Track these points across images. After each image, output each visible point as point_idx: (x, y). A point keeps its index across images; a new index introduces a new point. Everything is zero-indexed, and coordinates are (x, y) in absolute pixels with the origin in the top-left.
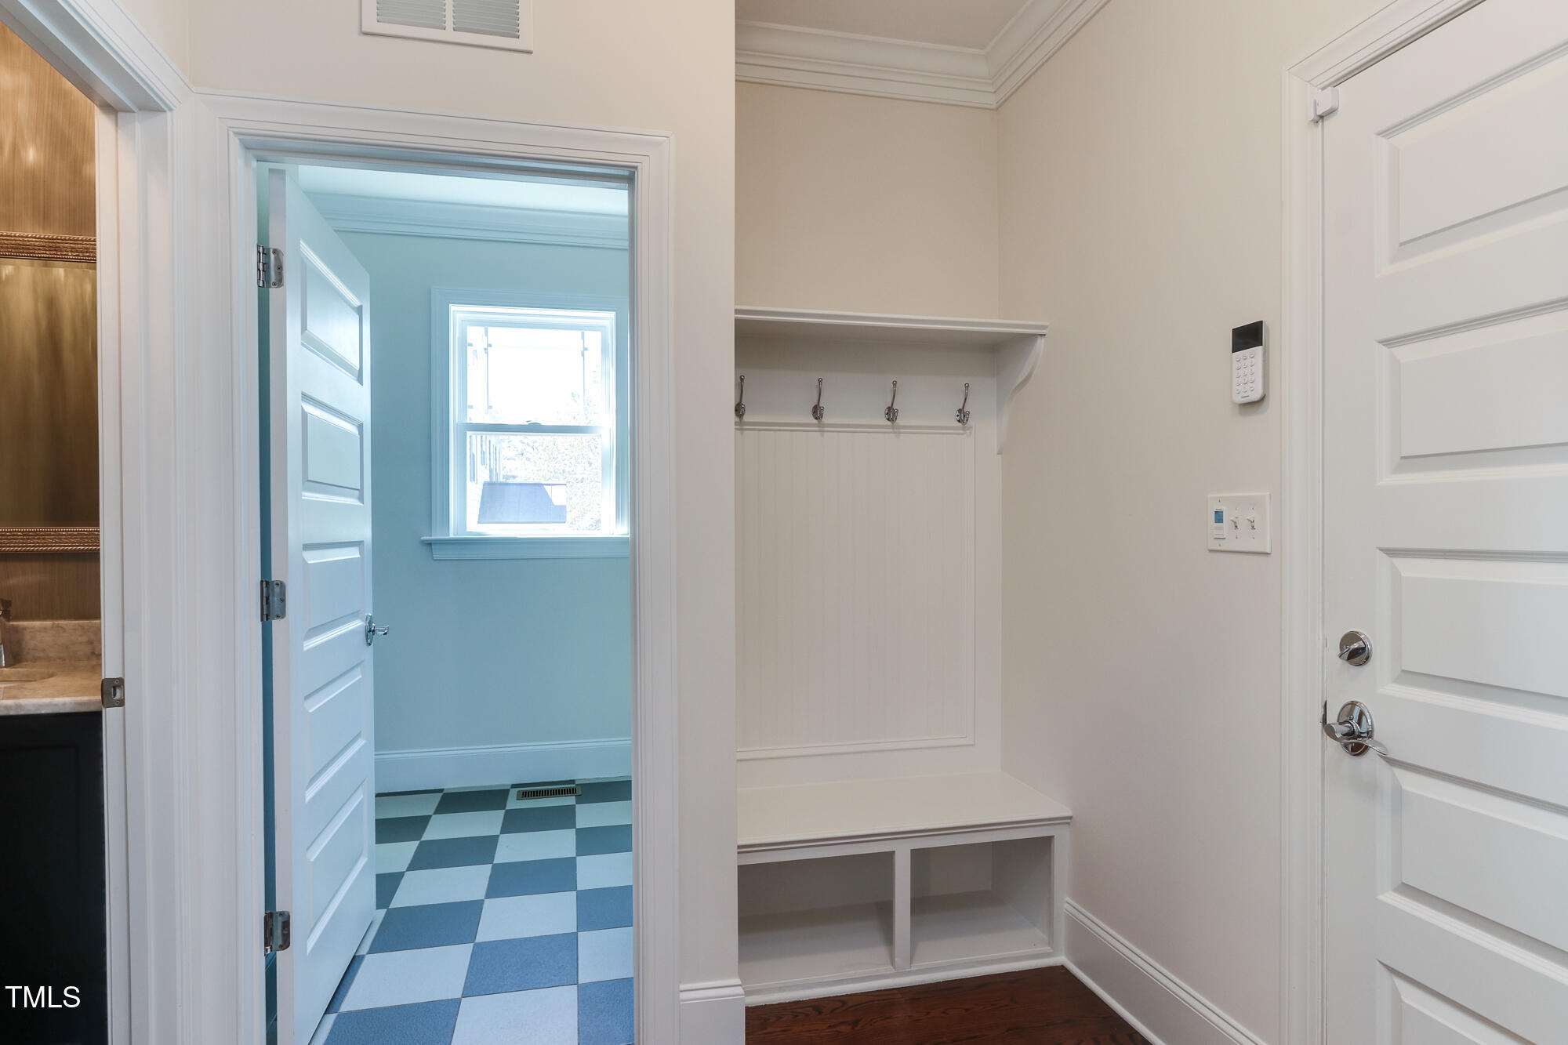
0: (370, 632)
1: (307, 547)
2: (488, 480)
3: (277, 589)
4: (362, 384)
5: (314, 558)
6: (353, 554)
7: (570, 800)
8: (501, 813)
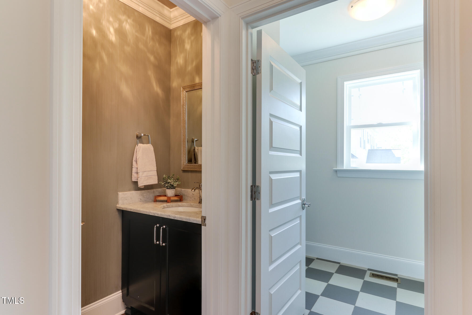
1: (271, 173)
2: (370, 148)
4: (301, 111)
5: (275, 177)
6: (296, 175)
7: (394, 284)
8: (362, 281)
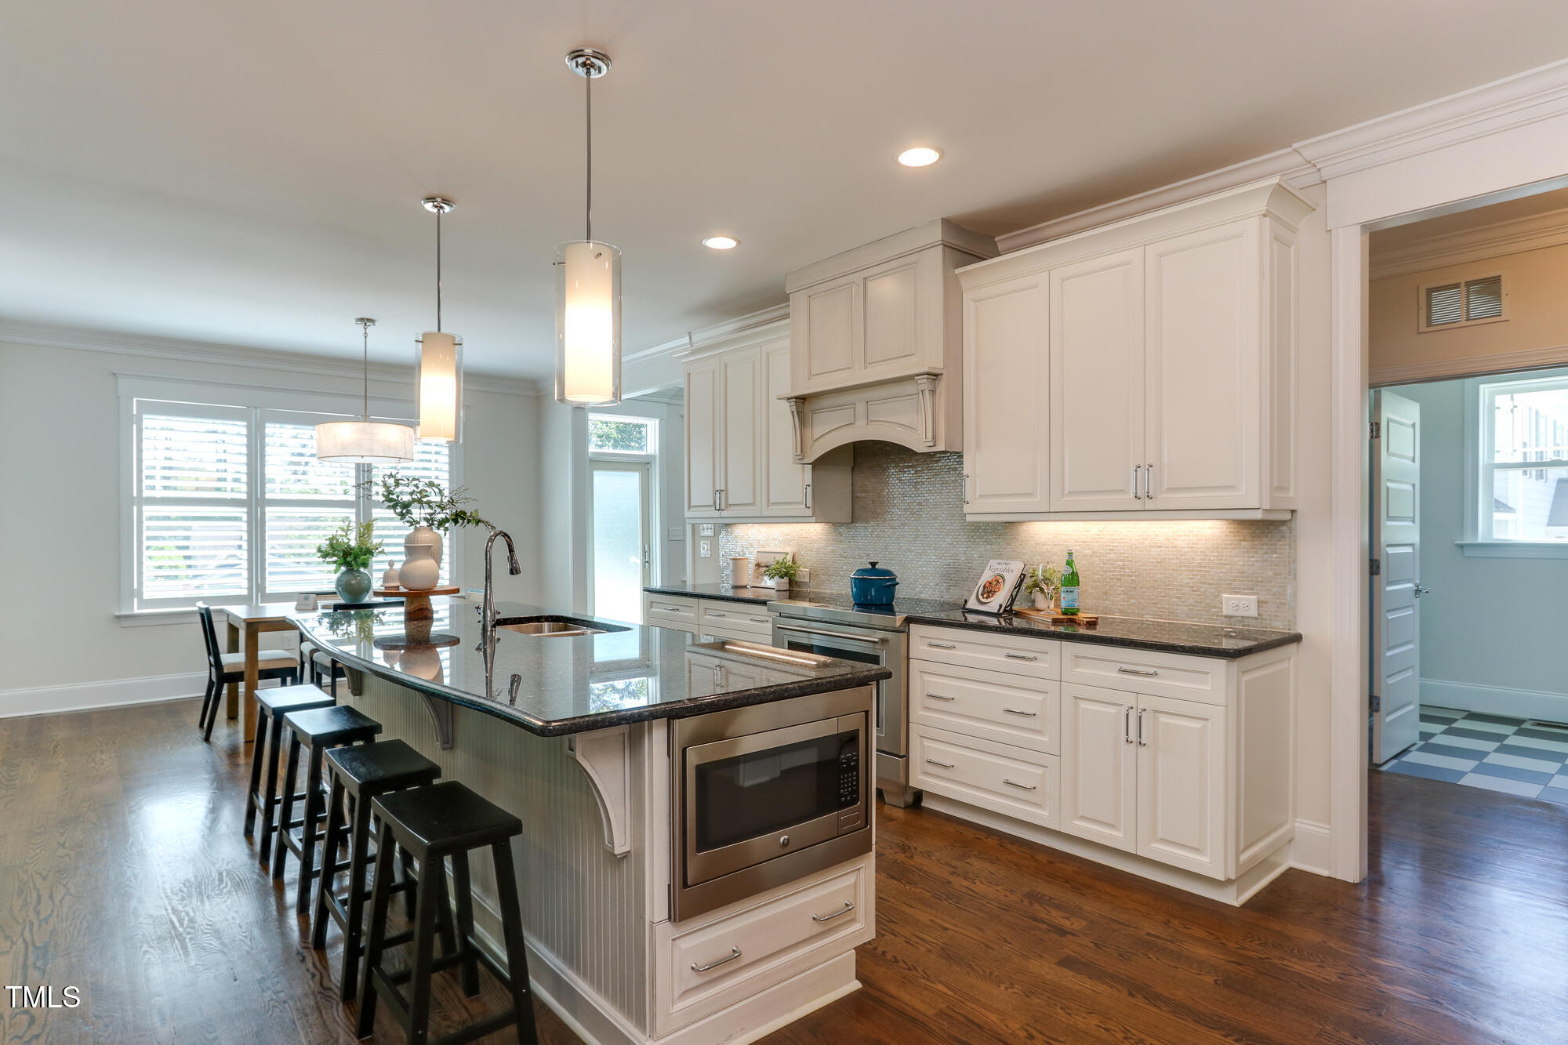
0: (1418, 591)
1: (1390, 545)
3: (1375, 563)
4: (1415, 463)
5: (1391, 550)
6: (1409, 550)
